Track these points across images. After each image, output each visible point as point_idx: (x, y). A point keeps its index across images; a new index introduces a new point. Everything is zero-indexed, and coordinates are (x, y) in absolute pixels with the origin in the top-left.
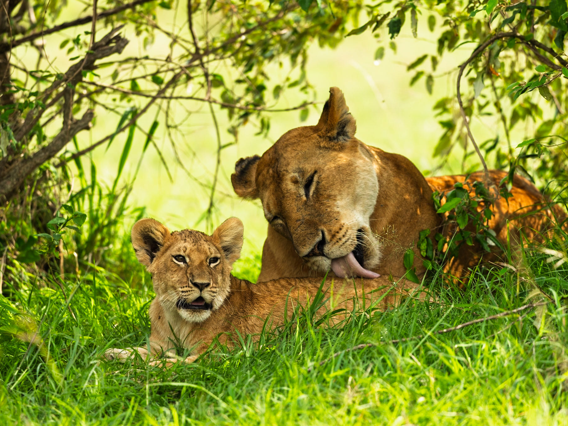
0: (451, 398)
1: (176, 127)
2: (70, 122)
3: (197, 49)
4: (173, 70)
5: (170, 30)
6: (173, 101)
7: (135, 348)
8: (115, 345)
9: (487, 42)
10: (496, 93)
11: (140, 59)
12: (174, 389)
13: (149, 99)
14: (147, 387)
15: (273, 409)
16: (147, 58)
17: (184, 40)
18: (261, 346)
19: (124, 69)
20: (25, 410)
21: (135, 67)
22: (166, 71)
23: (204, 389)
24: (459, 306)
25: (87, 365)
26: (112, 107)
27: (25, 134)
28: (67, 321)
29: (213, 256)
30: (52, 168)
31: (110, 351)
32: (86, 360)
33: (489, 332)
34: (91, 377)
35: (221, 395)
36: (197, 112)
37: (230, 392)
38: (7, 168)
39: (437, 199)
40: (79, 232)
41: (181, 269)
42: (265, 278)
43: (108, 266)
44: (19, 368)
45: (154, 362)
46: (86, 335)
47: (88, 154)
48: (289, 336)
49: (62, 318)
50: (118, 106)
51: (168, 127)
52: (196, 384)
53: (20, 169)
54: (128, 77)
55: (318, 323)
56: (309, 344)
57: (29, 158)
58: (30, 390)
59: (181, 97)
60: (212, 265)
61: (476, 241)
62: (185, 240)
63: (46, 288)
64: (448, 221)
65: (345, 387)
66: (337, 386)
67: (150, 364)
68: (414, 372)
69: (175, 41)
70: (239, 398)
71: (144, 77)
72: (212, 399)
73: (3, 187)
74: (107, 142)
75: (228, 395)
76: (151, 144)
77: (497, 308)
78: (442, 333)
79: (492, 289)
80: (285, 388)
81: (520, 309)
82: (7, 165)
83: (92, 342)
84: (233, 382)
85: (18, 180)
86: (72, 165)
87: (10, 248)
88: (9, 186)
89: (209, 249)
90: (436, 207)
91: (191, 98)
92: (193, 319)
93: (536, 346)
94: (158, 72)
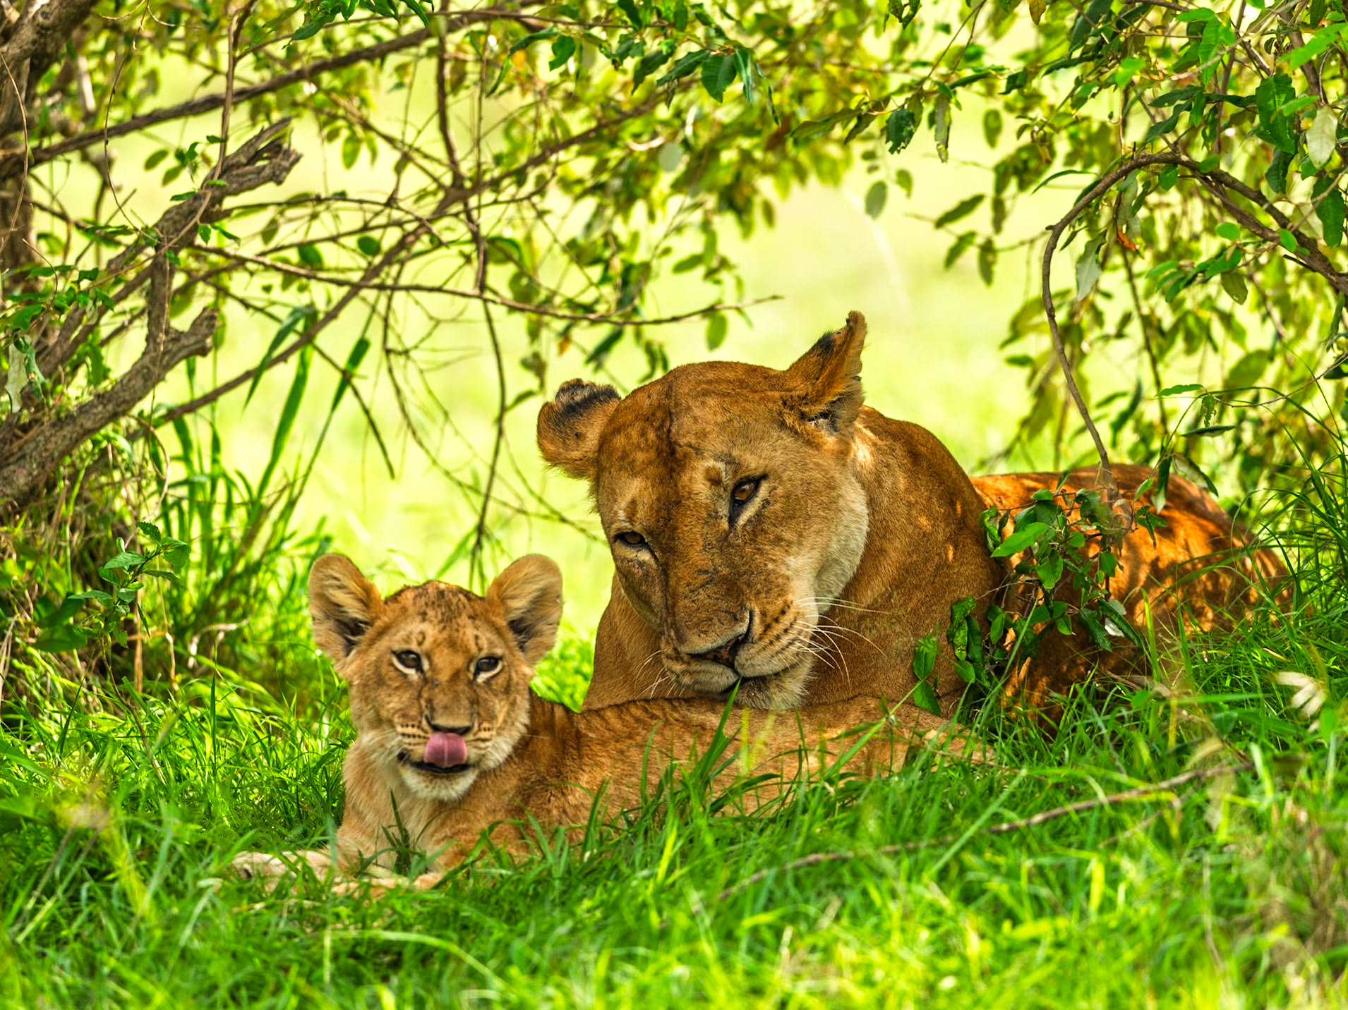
0: (1016, 980)
1: (406, 353)
2: (162, 337)
3: (458, 177)
4: (399, 224)
5: (395, 133)
6: (399, 296)
7: (300, 853)
8: (256, 846)
9: (1113, 175)
10: (1134, 288)
11: (327, 199)
12: (387, 947)
13: (345, 290)
14: (327, 942)
15: (612, 996)
16: (342, 196)
17: (426, 156)
18: (587, 854)
19: (291, 220)
20: (47, 987)
21: (314, 216)
22: (385, 227)
23: (454, 949)
24: (1038, 772)
25: (191, 890)
26: (259, 304)
27: (62, 361)
28: (148, 788)
29: (484, 653)
30: (122, 442)
31: (242, 860)
32: (189, 878)
33: (1106, 831)
34: (200, 917)
35: (493, 963)
36: (453, 320)
37: (514, 956)
38: (18, 437)
39: (993, 527)
40: (179, 585)
41: (410, 684)
42: (600, 700)
43: (244, 665)
44: (37, 893)
45: (344, 886)
46: (191, 821)
47: (205, 411)
48: (651, 833)
49: (136, 782)
50: (273, 303)
51: (388, 352)
52: (439, 936)
53: (47, 440)
54: (298, 238)
55: (717, 807)
56: (696, 851)
57: (70, 417)
58: (61, 943)
59: (418, 288)
60: (483, 677)
61: (1080, 624)
62: (425, 614)
63: (102, 713)
64: (1015, 578)
65: (777, 949)
66: (758, 948)
67: (335, 889)
68: (933, 919)
69: (406, 159)
70: (534, 971)
71: (334, 239)
72: (472, 973)
73: (8, 481)
74: (248, 384)
75: (509, 962)
76: (348, 392)
77: (1123, 778)
78: (999, 833)
79: (1114, 734)
80: (641, 951)
81: (1176, 780)
82: (19, 433)
83: (204, 836)
84: (523, 934)
85: (42, 465)
86: (167, 435)
87: (22, 621)
88: (21, 480)
89: (477, 637)
90: (990, 543)
91: (439, 290)
92: (435, 793)
93: (1212, 867)
94: (366, 228)
